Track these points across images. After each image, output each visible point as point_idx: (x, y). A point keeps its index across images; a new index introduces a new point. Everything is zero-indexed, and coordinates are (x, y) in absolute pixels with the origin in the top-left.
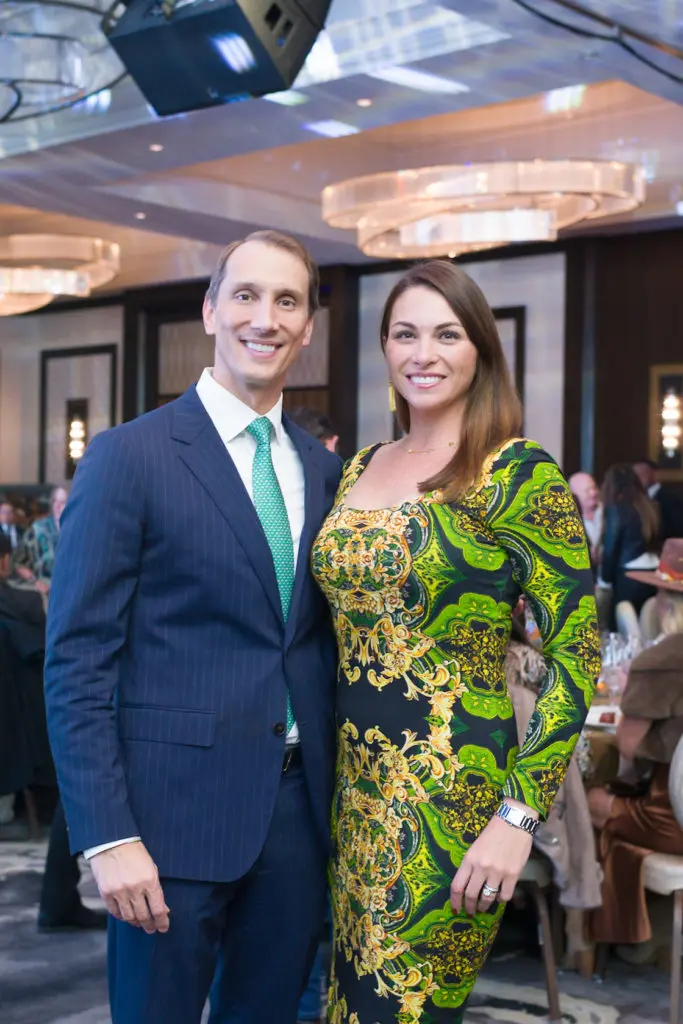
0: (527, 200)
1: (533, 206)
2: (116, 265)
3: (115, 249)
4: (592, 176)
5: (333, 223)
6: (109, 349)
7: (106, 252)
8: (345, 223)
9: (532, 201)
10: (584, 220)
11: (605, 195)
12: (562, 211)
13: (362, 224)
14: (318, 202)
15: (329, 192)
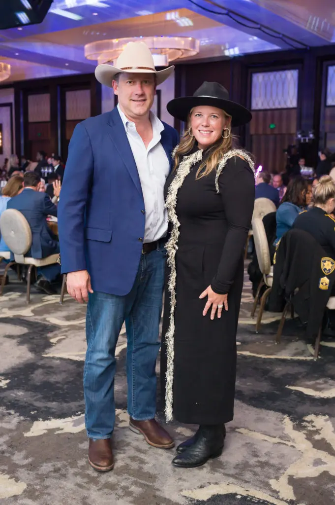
0: (159, 50)
1: (161, 53)
2: (9, 73)
3: (9, 66)
4: (180, 42)
5: (89, 58)
6: (9, 105)
7: (5, 68)
8: (93, 58)
9: (161, 51)
10: (179, 58)
11: (185, 50)
12: (171, 56)
13: (99, 58)
14: (83, 49)
15: (87, 46)
